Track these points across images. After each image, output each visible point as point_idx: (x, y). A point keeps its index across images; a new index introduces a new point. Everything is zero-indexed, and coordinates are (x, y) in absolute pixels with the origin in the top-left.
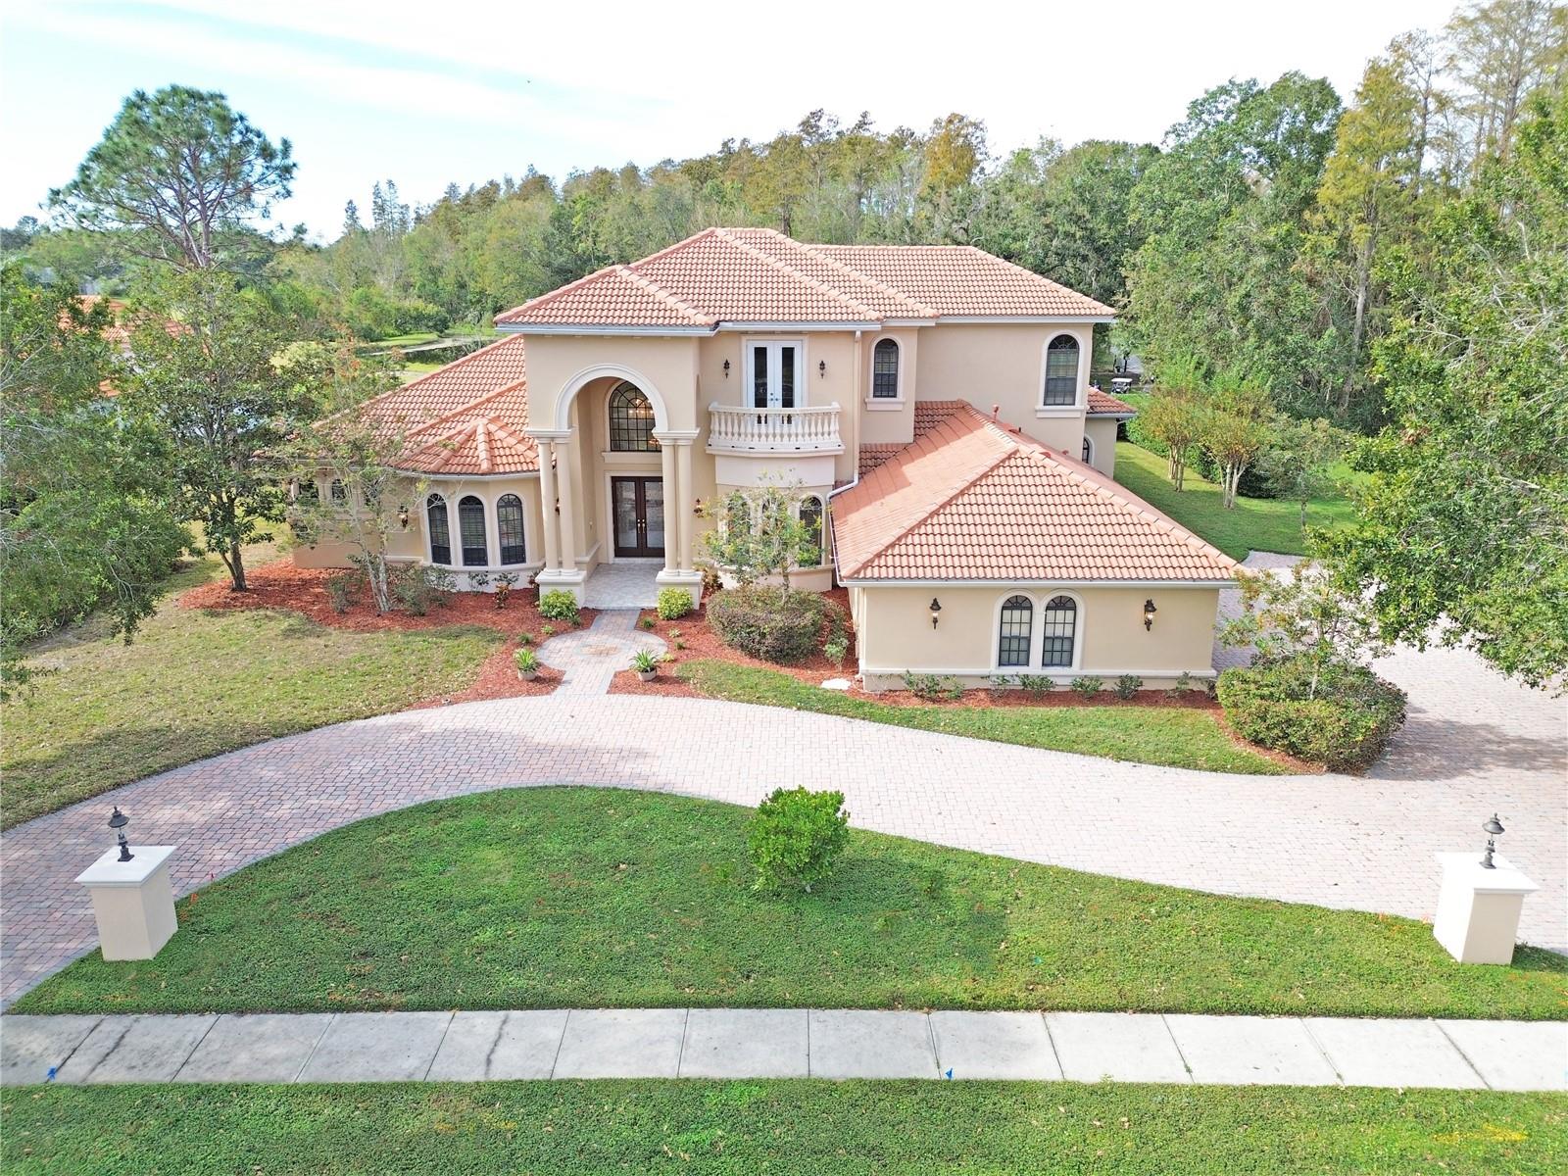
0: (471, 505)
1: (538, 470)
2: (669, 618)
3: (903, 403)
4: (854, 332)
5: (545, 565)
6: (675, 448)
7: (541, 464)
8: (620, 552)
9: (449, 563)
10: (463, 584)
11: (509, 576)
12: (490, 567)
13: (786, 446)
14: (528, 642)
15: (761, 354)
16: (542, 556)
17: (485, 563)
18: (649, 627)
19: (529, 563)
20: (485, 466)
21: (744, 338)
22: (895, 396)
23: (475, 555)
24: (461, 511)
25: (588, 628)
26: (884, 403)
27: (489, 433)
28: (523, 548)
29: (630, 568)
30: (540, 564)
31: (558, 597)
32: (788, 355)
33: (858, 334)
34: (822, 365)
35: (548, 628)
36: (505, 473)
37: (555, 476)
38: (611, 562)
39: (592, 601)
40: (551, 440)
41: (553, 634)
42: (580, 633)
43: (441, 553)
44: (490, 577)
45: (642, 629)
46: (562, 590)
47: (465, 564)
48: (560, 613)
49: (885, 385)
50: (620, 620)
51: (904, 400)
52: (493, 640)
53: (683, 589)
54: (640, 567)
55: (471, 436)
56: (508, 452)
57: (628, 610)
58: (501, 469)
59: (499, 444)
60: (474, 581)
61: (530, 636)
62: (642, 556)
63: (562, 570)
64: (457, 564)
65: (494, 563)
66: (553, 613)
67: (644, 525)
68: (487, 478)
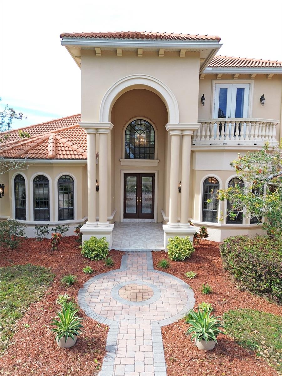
0: (41, 182)
1: (86, 159)
2: (178, 260)
5: (86, 220)
6: (182, 137)
7: (88, 155)
8: (126, 216)
9: (25, 219)
10: (30, 232)
11: (63, 228)
12: (51, 222)
16: (85, 214)
17: (48, 219)
18: (165, 268)
19: (76, 220)
20: (51, 154)
21: (215, 81)
23: (41, 214)
25: (119, 267)
27: (56, 140)
28: (73, 210)
29: (134, 225)
30: (83, 220)
31: (96, 242)
34: (262, 99)
35: (88, 269)
36: (64, 159)
38: (122, 221)
39: (117, 245)
40: (96, 131)
41: (92, 274)
42: (113, 273)
43: (21, 214)
44: (50, 228)
45: (160, 269)
46: (99, 237)
47: (35, 220)
48: (97, 255)
50: (140, 261)
53: (186, 237)
54: (139, 223)
55: (45, 141)
56: (67, 149)
57: (143, 252)
58: (62, 157)
59: (62, 145)
60: (39, 231)
61: (73, 277)
62: (139, 218)
63: (98, 223)
64: (30, 220)
65: (54, 219)
66: (92, 255)
67: (140, 201)
68: (52, 161)
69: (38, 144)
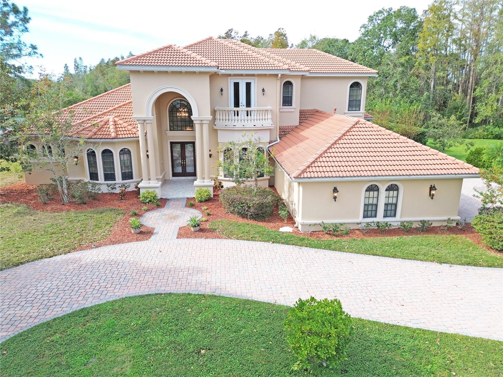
0: (107, 153)
1: (138, 137)
2: (201, 202)
3: (295, 108)
4: (278, 75)
5: (142, 180)
6: (201, 125)
7: (140, 134)
8: (174, 175)
9: (98, 180)
10: (104, 189)
11: (126, 185)
12: (117, 181)
13: (249, 124)
14: (136, 214)
15: (236, 85)
16: (140, 175)
17: (115, 180)
18: (192, 206)
19: (135, 179)
20: (113, 135)
21: (229, 78)
22: (291, 106)
23: (110, 176)
24: (102, 156)
25: (164, 207)
26: (287, 109)
27: (115, 122)
28: (132, 172)
29: (180, 182)
30: (140, 180)
31: (149, 193)
32: (248, 85)
33: (280, 75)
34: (263, 90)
35: (145, 208)
36: (122, 138)
37: (146, 140)
38: (171, 179)
39: (164, 195)
40: (144, 122)
41: (147, 211)
42: (159, 209)
43: (94, 176)
44: (117, 186)
45: (189, 207)
46: (150, 190)
47: (105, 180)
48: (150, 201)
49: (287, 101)
50: (178, 203)
51: (295, 107)
52: (119, 214)
53: (206, 188)
54: (184, 180)
55: (107, 123)
56: (124, 129)
57: (181, 199)
58: (121, 136)
59: (120, 126)
60: (110, 188)
61: (137, 212)
62: (184, 176)
63: (150, 181)
64: (101, 181)
65: (119, 180)
66: (147, 201)
67: (185, 163)
68: (114, 140)
69: (102, 126)
